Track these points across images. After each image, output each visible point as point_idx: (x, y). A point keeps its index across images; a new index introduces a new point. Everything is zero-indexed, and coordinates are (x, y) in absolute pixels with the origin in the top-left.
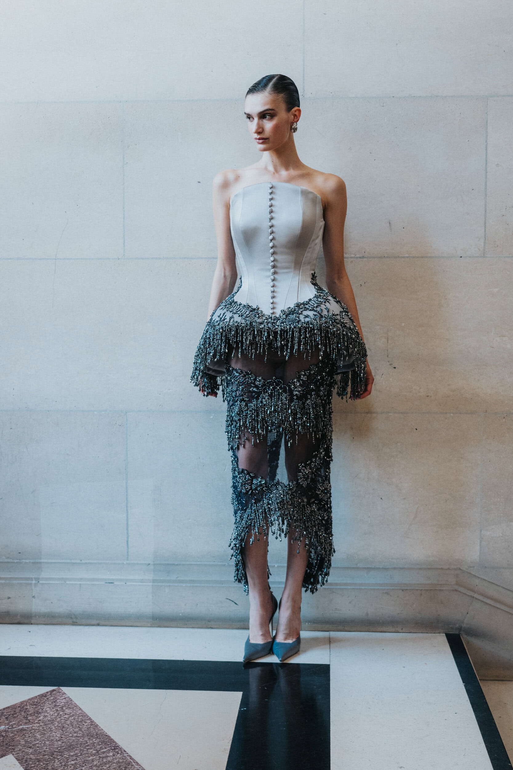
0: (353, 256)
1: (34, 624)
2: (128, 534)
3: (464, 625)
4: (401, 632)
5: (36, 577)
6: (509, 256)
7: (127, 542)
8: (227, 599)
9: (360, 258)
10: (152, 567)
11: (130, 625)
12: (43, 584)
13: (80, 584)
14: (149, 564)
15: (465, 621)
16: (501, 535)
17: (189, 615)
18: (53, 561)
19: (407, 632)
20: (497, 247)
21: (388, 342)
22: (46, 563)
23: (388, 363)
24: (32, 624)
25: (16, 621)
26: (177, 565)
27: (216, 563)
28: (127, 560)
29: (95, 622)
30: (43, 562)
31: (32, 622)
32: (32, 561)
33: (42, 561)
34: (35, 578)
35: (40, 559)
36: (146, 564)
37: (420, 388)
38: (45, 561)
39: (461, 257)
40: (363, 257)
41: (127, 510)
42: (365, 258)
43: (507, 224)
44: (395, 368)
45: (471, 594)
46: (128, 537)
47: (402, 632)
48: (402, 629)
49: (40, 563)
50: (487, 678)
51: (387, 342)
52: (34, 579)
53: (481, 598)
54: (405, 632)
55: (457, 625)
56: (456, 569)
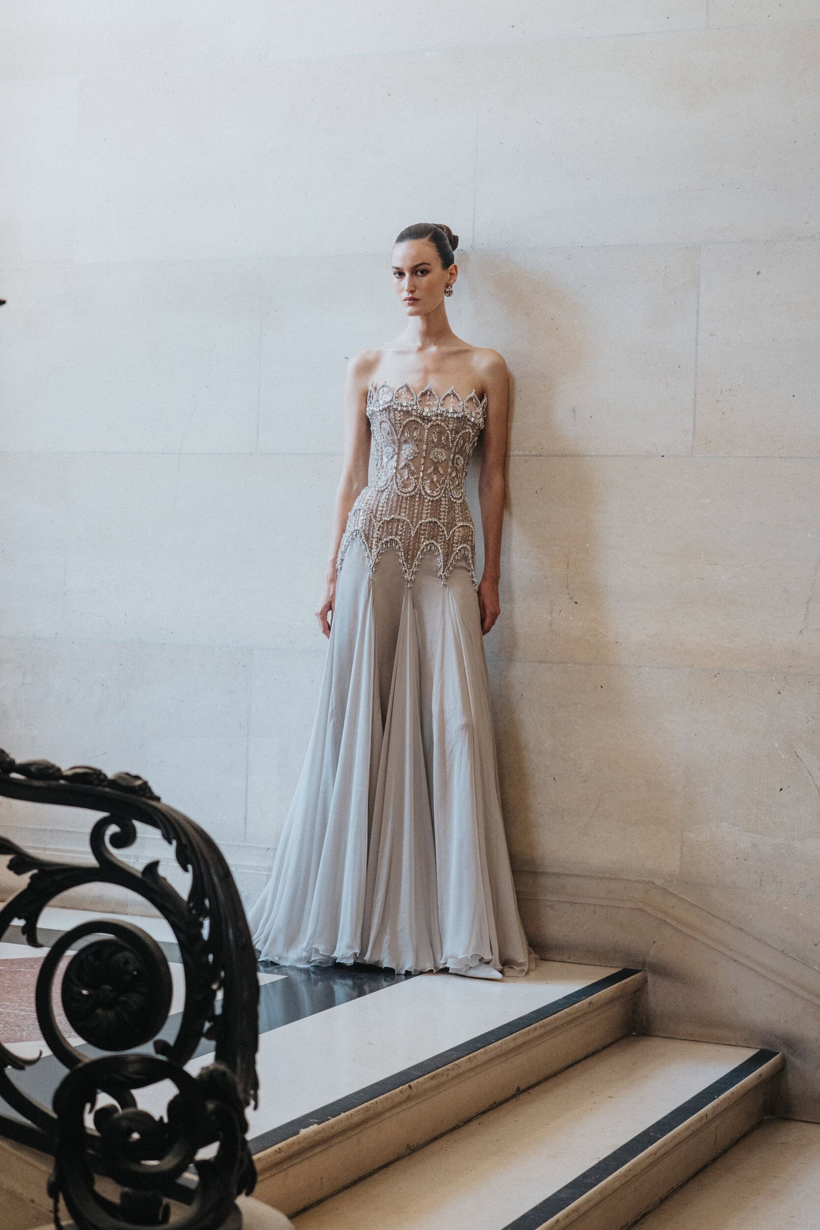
0: (527, 453)
1: (129, 915)
2: (246, 808)
3: (649, 959)
4: (567, 961)
6: (725, 455)
7: (245, 818)
9: (536, 455)
14: (268, 849)
15: (651, 953)
16: (709, 839)
19: (575, 963)
20: (710, 443)
21: (568, 568)
23: (568, 597)
24: (127, 914)
25: (109, 909)
28: (244, 842)
31: (128, 911)
33: (147, 836)
34: (134, 856)
36: (264, 848)
37: (607, 632)
38: (150, 836)
39: (663, 456)
40: (540, 455)
41: (247, 777)
42: (542, 456)
43: (723, 412)
44: (576, 603)
45: (660, 915)
46: (246, 813)
47: (569, 961)
48: (569, 958)
50: (676, 1037)
51: (566, 567)
53: (674, 923)
54: (572, 961)
55: (640, 958)
56: (647, 883)
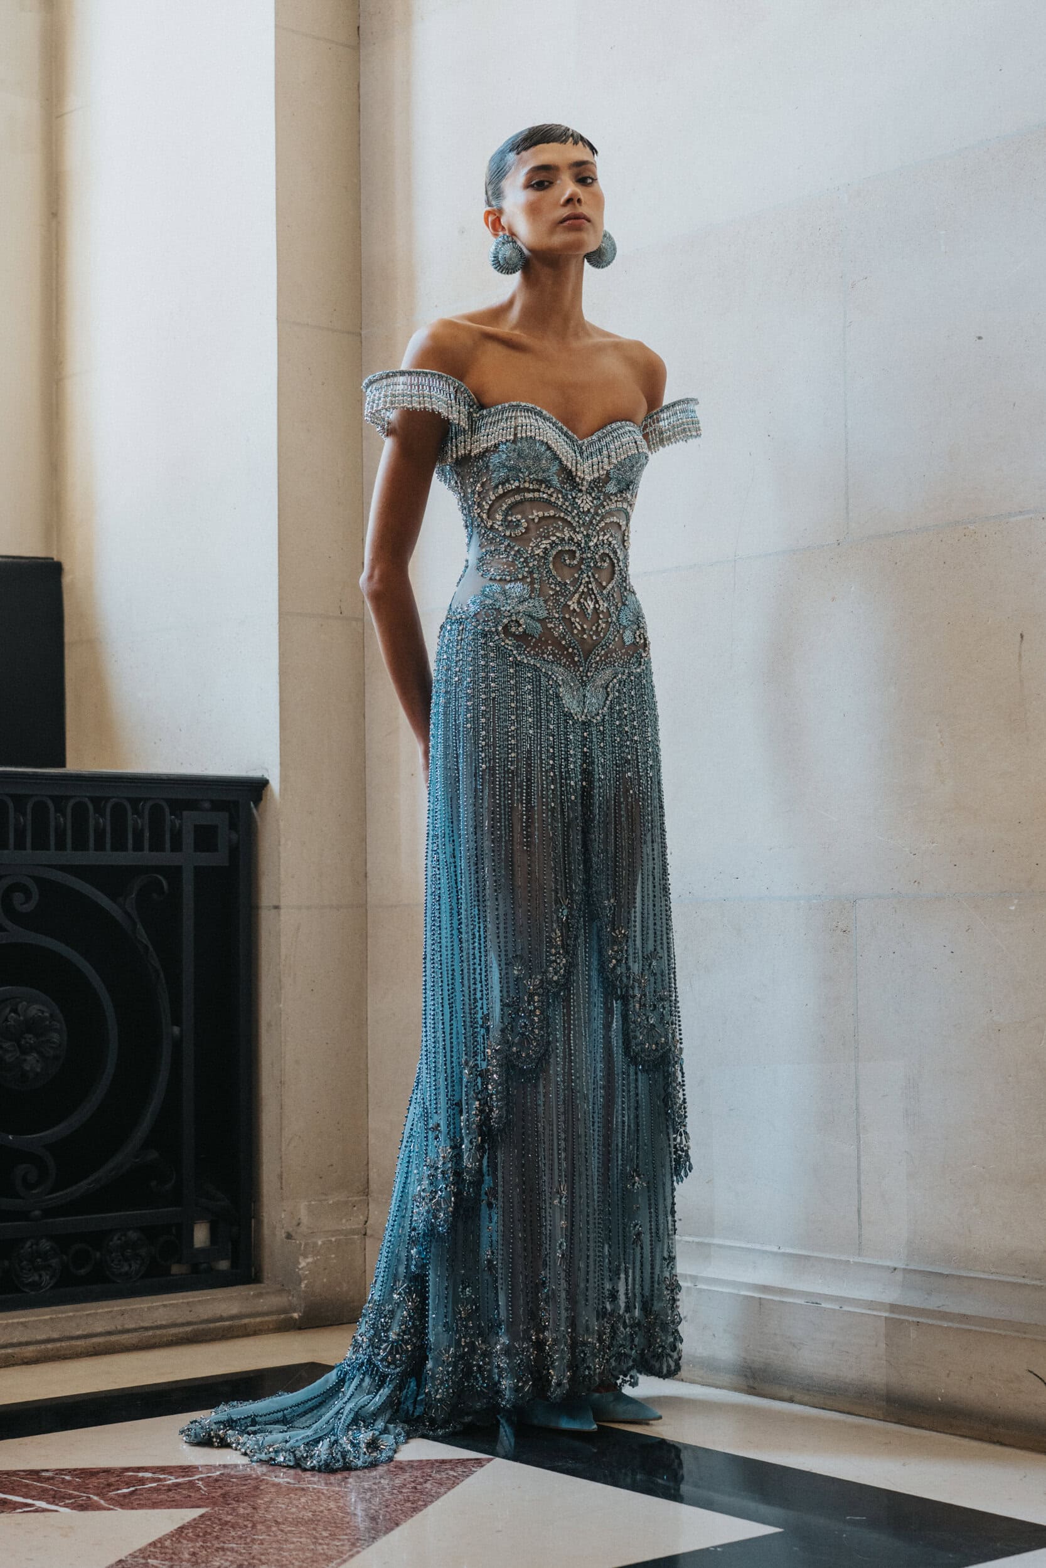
2: (859, 1192)
5: (694, 1273)
8: (1031, 1372)
10: (899, 1277)
11: (846, 1410)
12: (700, 1291)
13: (760, 1298)
14: (895, 1269)
17: (955, 1402)
18: (728, 1243)
22: (720, 1246)
26: (947, 1275)
27: (1027, 1281)
28: (859, 1255)
29: (786, 1393)
30: (714, 1244)
32: (697, 1240)
34: (691, 1276)
35: (712, 1236)
36: (890, 1268)
38: (719, 1242)
41: (858, 1135)
46: (860, 1201)
49: (709, 1245)
52: (688, 1278)
